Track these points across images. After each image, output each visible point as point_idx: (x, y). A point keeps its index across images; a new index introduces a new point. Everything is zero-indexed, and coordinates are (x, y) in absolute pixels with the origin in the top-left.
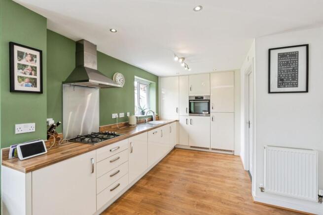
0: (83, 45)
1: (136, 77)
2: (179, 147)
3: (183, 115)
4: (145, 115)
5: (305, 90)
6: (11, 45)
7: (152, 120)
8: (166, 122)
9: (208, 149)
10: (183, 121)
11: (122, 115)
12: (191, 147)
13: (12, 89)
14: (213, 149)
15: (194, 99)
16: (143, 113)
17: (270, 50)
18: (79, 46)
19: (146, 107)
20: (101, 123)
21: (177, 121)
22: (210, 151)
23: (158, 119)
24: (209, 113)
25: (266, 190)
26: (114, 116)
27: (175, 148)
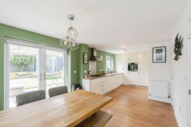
0: (93, 49)
1: (106, 56)
2: (124, 85)
3: (125, 71)
4: (110, 71)
5: (165, 61)
6: (84, 54)
7: (112, 73)
8: (118, 74)
9: (137, 86)
10: (125, 74)
11: (102, 70)
12: (129, 85)
13: (84, 63)
14: (139, 86)
15: (130, 64)
16: (109, 70)
17: (153, 48)
18: (92, 50)
19: (110, 67)
20: (97, 72)
21: (123, 73)
22: (138, 87)
23: (115, 72)
24: (137, 70)
25: (151, 95)
26: (100, 70)
27: (122, 85)
